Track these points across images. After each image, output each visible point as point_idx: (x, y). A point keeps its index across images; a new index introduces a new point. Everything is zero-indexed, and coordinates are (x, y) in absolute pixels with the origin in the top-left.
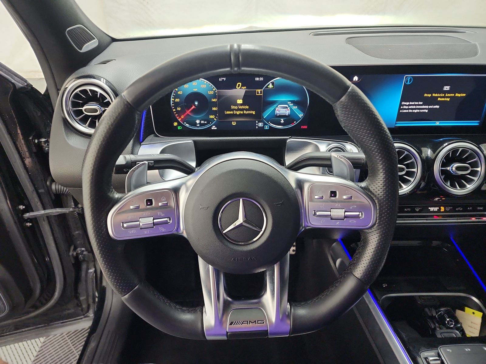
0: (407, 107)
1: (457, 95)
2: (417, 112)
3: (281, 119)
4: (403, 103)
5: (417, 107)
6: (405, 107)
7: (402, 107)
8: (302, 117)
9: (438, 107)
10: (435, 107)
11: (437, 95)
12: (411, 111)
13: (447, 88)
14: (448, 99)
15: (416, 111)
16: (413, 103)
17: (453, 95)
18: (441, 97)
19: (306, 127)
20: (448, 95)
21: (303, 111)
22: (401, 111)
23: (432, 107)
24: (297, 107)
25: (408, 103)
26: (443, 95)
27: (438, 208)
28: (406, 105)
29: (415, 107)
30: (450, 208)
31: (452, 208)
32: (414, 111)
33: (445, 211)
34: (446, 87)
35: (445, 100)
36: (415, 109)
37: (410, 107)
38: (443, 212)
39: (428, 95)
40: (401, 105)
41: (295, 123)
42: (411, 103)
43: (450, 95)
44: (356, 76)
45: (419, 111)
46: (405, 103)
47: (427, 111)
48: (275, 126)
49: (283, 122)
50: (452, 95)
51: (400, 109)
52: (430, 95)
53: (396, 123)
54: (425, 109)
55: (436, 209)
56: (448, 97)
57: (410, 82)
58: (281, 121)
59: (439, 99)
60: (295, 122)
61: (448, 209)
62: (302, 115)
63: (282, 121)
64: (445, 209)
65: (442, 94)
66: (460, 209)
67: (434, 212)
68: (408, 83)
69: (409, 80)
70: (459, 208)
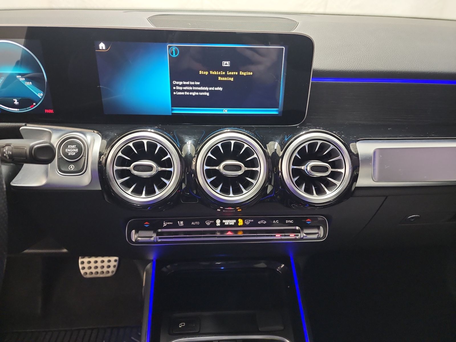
0: (181, 88)
1: (241, 73)
2: (196, 95)
3: (14, 100)
4: (175, 82)
5: (194, 88)
6: (178, 88)
7: (174, 88)
8: (42, 97)
9: (221, 89)
10: (216, 89)
11: (215, 73)
12: (188, 93)
13: (226, 64)
14: (232, 79)
15: (194, 94)
16: (188, 83)
17: (237, 73)
18: (222, 76)
19: (51, 111)
20: (230, 73)
21: (42, 89)
22: (175, 93)
23: (213, 89)
24: (31, 83)
25: (181, 83)
26: (224, 73)
27: (235, 221)
28: (179, 85)
29: (191, 88)
30: (250, 221)
31: (253, 221)
32: (191, 93)
33: (244, 225)
34: (225, 62)
35: (228, 79)
36: (193, 91)
37: (185, 88)
38: (241, 226)
39: (205, 73)
40: (172, 86)
41: (35, 106)
42: (185, 83)
43: (232, 73)
44: (102, 43)
45: (197, 94)
46: (178, 83)
47: (208, 94)
48: (8, 108)
49: (18, 103)
50: (234, 73)
51: (172, 91)
52: (207, 73)
53: (172, 110)
54: (205, 91)
55: (232, 222)
56: (231, 76)
57: (176, 54)
58: (15, 101)
59: (220, 78)
60: (34, 104)
61: (247, 223)
62: (42, 94)
63: (16, 103)
64: (244, 222)
65: (222, 72)
66: (264, 222)
67: (229, 226)
68: (174, 55)
69: (174, 51)
70: (262, 221)
